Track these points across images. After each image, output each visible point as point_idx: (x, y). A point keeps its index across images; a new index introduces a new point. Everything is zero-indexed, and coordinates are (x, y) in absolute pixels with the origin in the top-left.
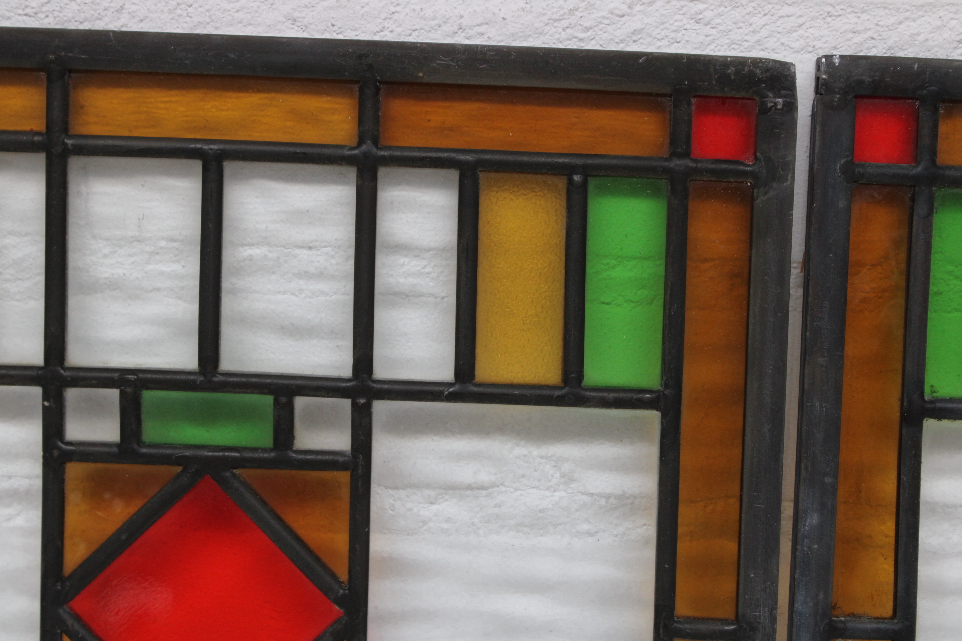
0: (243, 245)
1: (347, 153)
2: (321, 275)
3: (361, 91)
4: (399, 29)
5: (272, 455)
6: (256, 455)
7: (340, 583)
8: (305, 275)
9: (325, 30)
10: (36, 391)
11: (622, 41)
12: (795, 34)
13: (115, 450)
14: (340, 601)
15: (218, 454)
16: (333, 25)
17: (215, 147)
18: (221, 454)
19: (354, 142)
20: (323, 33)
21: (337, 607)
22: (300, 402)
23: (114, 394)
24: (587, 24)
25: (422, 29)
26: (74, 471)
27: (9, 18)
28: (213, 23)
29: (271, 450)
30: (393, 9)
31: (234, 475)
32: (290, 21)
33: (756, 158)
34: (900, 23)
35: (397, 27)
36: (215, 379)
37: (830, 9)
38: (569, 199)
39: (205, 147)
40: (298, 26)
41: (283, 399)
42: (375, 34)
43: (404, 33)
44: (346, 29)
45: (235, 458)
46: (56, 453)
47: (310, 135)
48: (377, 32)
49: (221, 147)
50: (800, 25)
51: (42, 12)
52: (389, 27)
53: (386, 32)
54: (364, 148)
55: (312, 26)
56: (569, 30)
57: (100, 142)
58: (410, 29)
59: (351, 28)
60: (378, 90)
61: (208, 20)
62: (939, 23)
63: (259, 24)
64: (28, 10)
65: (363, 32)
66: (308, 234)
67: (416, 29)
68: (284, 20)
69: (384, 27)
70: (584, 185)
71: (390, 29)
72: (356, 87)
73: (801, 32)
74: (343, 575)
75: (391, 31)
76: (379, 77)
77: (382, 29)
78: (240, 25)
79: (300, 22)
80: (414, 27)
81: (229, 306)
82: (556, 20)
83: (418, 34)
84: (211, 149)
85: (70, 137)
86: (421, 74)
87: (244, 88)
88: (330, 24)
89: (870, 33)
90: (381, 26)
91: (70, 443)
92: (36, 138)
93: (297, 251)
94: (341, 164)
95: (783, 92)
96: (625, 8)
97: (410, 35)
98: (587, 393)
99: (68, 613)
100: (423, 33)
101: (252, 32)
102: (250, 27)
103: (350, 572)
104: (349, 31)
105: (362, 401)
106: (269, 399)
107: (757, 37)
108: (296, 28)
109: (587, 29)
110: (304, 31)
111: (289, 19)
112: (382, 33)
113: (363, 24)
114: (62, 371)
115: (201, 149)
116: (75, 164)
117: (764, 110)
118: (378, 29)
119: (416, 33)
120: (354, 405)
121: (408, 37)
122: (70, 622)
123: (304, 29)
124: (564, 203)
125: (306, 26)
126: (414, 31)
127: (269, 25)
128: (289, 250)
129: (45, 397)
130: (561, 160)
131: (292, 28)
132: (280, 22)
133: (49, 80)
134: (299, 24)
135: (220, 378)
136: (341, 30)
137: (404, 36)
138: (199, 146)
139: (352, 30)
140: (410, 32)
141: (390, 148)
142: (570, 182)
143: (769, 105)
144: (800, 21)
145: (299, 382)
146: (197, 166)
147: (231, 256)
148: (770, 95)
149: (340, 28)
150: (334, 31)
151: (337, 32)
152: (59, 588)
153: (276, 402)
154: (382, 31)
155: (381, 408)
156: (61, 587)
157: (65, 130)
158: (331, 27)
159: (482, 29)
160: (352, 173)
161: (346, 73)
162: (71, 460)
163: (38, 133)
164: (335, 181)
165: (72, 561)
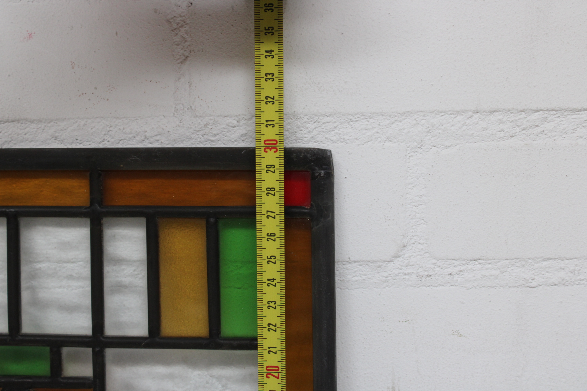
0: (35, 262)
1: (83, 210)
3: (92, 176)
4: (113, 140)
5: (49, 380)
6: (41, 379)
8: (70, 277)
9: (73, 142)
11: (236, 141)
12: (333, 132)
15: (20, 380)
16: (77, 140)
17: (13, 210)
18: (22, 380)
19: (88, 204)
20: (71, 144)
22: (65, 350)
24: (215, 132)
25: (125, 139)
28: (12, 141)
29: (49, 377)
30: (108, 129)
32: (54, 138)
33: (311, 205)
34: (393, 123)
35: (112, 139)
36: (17, 339)
37: (351, 117)
38: (207, 232)
39: (8, 210)
40: (58, 141)
41: (55, 349)
42: (99, 143)
43: (115, 142)
44: (84, 141)
45: (29, 383)
48: (101, 142)
49: (16, 209)
50: (335, 127)
52: (107, 139)
53: (106, 142)
54: (94, 207)
55: (66, 141)
56: (205, 136)
58: (119, 140)
59: (87, 140)
60: (100, 175)
61: (10, 140)
62: (415, 122)
63: (37, 141)
65: (93, 142)
66: (71, 254)
67: (122, 140)
68: (50, 138)
69: (104, 139)
70: (216, 223)
71: (108, 140)
72: (88, 174)
73: (336, 131)
75: (108, 141)
76: (99, 168)
77: (103, 140)
78: (27, 141)
79: (59, 138)
80: (120, 139)
81: (25, 296)
82: (198, 131)
83: (123, 142)
84: (11, 211)
86: (122, 166)
88: (75, 139)
89: (375, 130)
90: (102, 139)
93: (65, 265)
94: (81, 217)
95: (324, 167)
96: (235, 122)
97: (119, 143)
98: (222, 342)
100: (125, 141)
102: (33, 143)
104: (85, 142)
105: (97, 349)
106: (47, 349)
107: (312, 135)
108: (57, 142)
109: (215, 135)
110: (61, 143)
111: (53, 137)
112: (103, 143)
113: (93, 138)
115: (5, 211)
117: (314, 178)
118: (101, 140)
119: (121, 142)
120: (94, 351)
121: (118, 144)
123: (61, 142)
124: (204, 234)
125: (62, 141)
126: (121, 140)
127: (43, 141)
128: (61, 264)
130: (201, 210)
131: (55, 142)
132: (48, 139)
134: (59, 140)
135: (20, 338)
136: (81, 142)
137: (115, 144)
139: (87, 141)
140: (119, 141)
141: (107, 207)
142: (208, 222)
143: (317, 174)
144: (335, 125)
145: (62, 339)
146: (4, 221)
148: (317, 168)
149: (80, 141)
150: (78, 143)
151: (79, 143)
153: (51, 350)
154: (103, 141)
155: (110, 352)
158: (76, 140)
159: (158, 138)
160: (88, 221)
161: (81, 167)
164: (80, 226)
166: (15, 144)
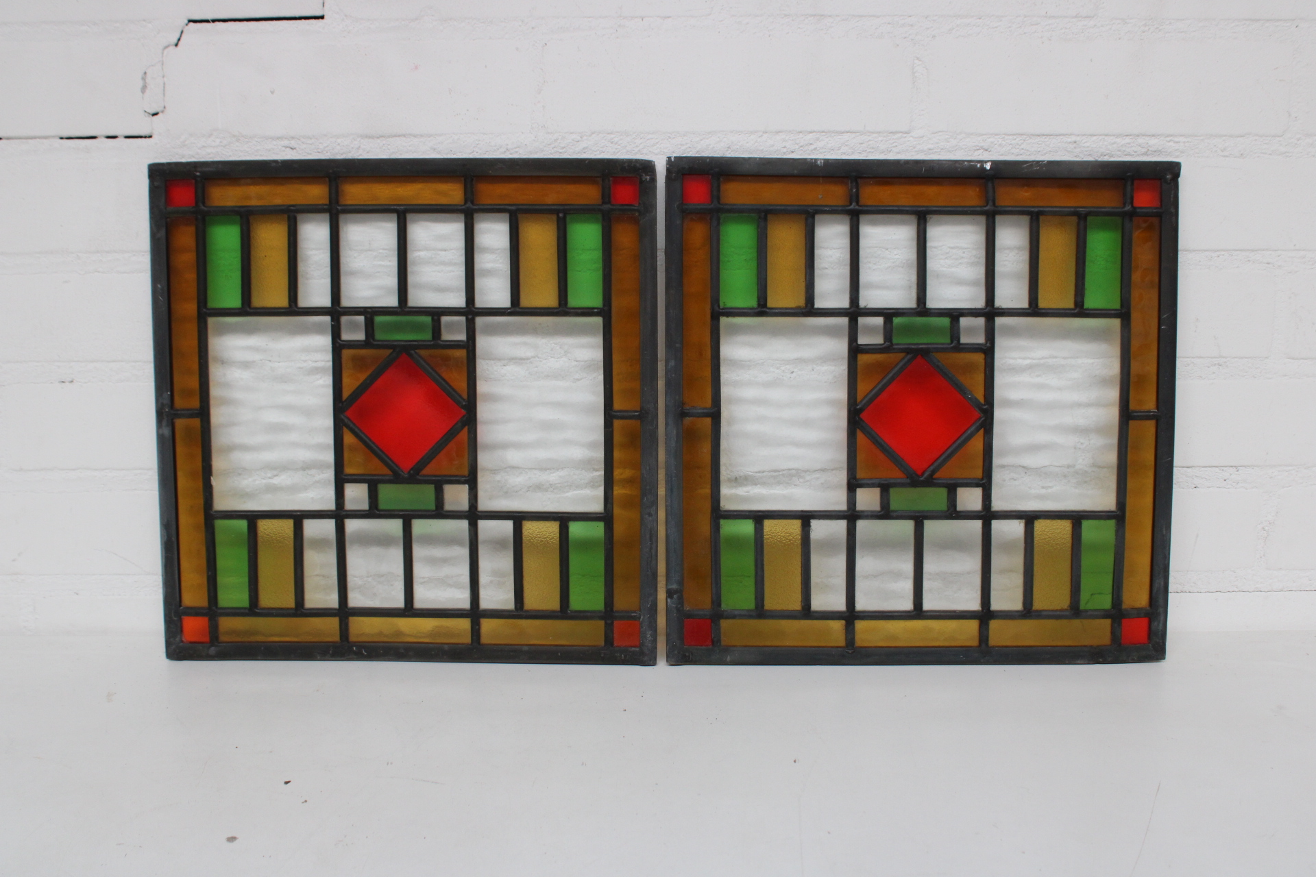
0: (416, 251)
1: (460, 208)
2: (450, 264)
3: (465, 180)
5: (432, 343)
6: (425, 343)
7: (464, 400)
8: (443, 263)
10: (327, 319)
12: (655, 147)
13: (363, 343)
14: (464, 407)
15: (408, 344)
17: (402, 207)
19: (463, 203)
20: (447, 154)
21: (463, 410)
22: (444, 319)
23: (361, 318)
24: (563, 146)
25: (490, 151)
26: (346, 353)
27: (311, 154)
29: (431, 341)
30: (477, 142)
31: (416, 353)
33: (639, 203)
34: (701, 140)
35: (479, 151)
36: (406, 310)
37: (669, 135)
38: (558, 224)
39: (398, 208)
41: (436, 318)
42: (470, 154)
43: (482, 153)
44: (457, 153)
45: (415, 345)
46: (337, 345)
47: (443, 201)
49: (405, 207)
50: (657, 143)
53: (475, 153)
54: (467, 205)
56: (555, 149)
57: (353, 207)
60: (472, 180)
62: (718, 139)
64: (319, 150)
66: (447, 244)
70: (564, 218)
72: (463, 179)
73: (658, 145)
74: (465, 396)
76: (473, 175)
81: (411, 279)
82: (549, 145)
84: (400, 208)
85: (340, 206)
86: (490, 172)
87: (413, 182)
89: (688, 145)
91: (344, 341)
92: (325, 207)
93: (440, 252)
94: (457, 213)
95: (649, 174)
96: (579, 138)
98: (569, 310)
99: (345, 417)
103: (468, 393)
105: (470, 317)
106: (430, 318)
107: (638, 149)
108: (435, 153)
109: (563, 148)
110: (439, 154)
114: (339, 309)
116: (342, 217)
117: (641, 182)
119: (487, 153)
120: (467, 319)
121: (485, 155)
122: (346, 420)
124: (556, 226)
125: (439, 152)
128: (436, 252)
129: (332, 320)
130: (553, 207)
133: (330, 181)
134: (436, 151)
135: (408, 309)
136: (455, 153)
138: (395, 207)
139: (460, 152)
141: (478, 205)
142: (558, 216)
143: (644, 179)
144: (657, 141)
145: (443, 310)
146: (395, 216)
147: (412, 255)
148: (644, 175)
151: (453, 154)
152: (341, 405)
153: (433, 319)
155: (480, 321)
157: (337, 202)
159: (517, 150)
160: (462, 217)
161: (457, 173)
162: (344, 348)
163: (326, 205)
164: (455, 221)
165: (346, 394)
166: (401, 154)
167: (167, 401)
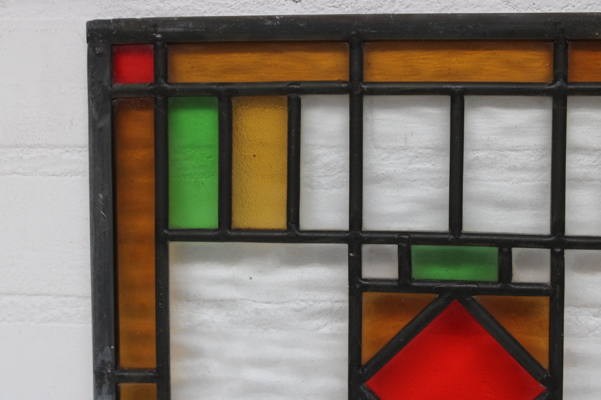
0: (473, 150)
1: (547, 87)
2: (524, 169)
3: (556, 46)
4: (579, 5)
5: (499, 286)
6: (488, 286)
7: (544, 370)
8: (513, 169)
9: (529, 7)
10: (344, 247)
13: (396, 284)
14: (543, 382)
15: (463, 286)
16: (534, 4)
17: (460, 87)
18: (465, 286)
19: (551, 80)
20: (527, 9)
21: (542, 385)
22: (516, 251)
23: (394, 248)
25: (594, 4)
26: (367, 297)
27: (323, 9)
28: (454, 7)
29: (498, 283)
31: (473, 299)
32: (505, 3)
35: (577, 3)
36: (461, 237)
39: (453, 87)
40: (510, 6)
41: (505, 250)
42: (562, 9)
43: (582, 7)
44: (543, 6)
45: (474, 288)
46: (358, 286)
47: (519, 77)
48: (564, 7)
49: (463, 86)
51: (344, 5)
52: (571, 4)
53: (570, 7)
54: (558, 83)
55: (520, 6)
57: (385, 86)
58: (586, 4)
59: (546, 5)
60: (567, 45)
61: (451, 5)
63: (484, 6)
64: (335, 4)
65: (554, 8)
66: (516, 141)
67: (590, 4)
68: (501, 2)
69: (568, 4)
71: (573, 5)
72: (552, 44)
74: (545, 363)
75: (573, 6)
76: (568, 37)
77: (567, 5)
78: (472, 7)
79: (512, 3)
80: (589, 3)
81: (468, 190)
83: (591, 7)
84: (457, 88)
85: (365, 83)
86: (597, 34)
87: (476, 48)
88: (532, 4)
90: (566, 3)
91: (366, 280)
92: (343, 85)
93: (508, 153)
94: (543, 95)
97: (586, 8)
99: (366, 388)
100: (595, 6)
101: (480, 11)
102: (478, 8)
103: (551, 362)
104: (544, 7)
105: (559, 250)
106: (494, 250)
108: (509, 7)
110: (514, 9)
111: (504, 1)
112: (567, 8)
113: (554, 3)
114: (361, 234)
115: (450, 88)
116: (367, 100)
118: (564, 5)
119: (590, 7)
120: (553, 253)
121: (585, 10)
122: (368, 394)
123: (514, 7)
125: (516, 6)
126: (589, 5)
127: (492, 6)
128: (504, 152)
129: (350, 251)
131: (506, 7)
132: (498, 4)
133: (351, 47)
134: (511, 4)
135: (463, 237)
136: (539, 7)
137: (582, 9)
138: (449, 86)
139: (547, 6)
140: (586, 6)
141: (576, 83)
145: (516, 238)
146: (447, 99)
147: (469, 156)
149: (538, 6)
150: (535, 8)
151: (537, 8)
152: (361, 372)
153: (500, 252)
154: (567, 6)
155: (570, 255)
156: (362, 372)
157: (361, 79)
158: (533, 5)
160: (549, 100)
161: (546, 35)
162: (366, 291)
163: (344, 82)
164: (541, 106)
165: (367, 354)
167: (109, 359)
